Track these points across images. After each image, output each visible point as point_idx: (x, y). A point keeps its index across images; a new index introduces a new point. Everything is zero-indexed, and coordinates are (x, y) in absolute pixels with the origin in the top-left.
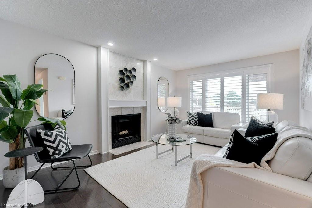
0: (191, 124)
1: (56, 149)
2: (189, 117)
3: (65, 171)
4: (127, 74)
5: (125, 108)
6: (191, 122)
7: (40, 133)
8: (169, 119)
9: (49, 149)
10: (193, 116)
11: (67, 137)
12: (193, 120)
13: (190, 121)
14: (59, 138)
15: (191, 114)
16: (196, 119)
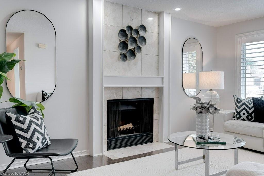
0: (241, 118)
1: (30, 140)
2: (237, 106)
3: (41, 174)
4: (132, 34)
5: (128, 88)
6: (241, 114)
7: (11, 118)
8: (196, 107)
9: (21, 140)
10: (244, 104)
11: (44, 126)
12: (244, 111)
13: (239, 113)
14: (33, 126)
15: (241, 101)
16: (250, 109)
